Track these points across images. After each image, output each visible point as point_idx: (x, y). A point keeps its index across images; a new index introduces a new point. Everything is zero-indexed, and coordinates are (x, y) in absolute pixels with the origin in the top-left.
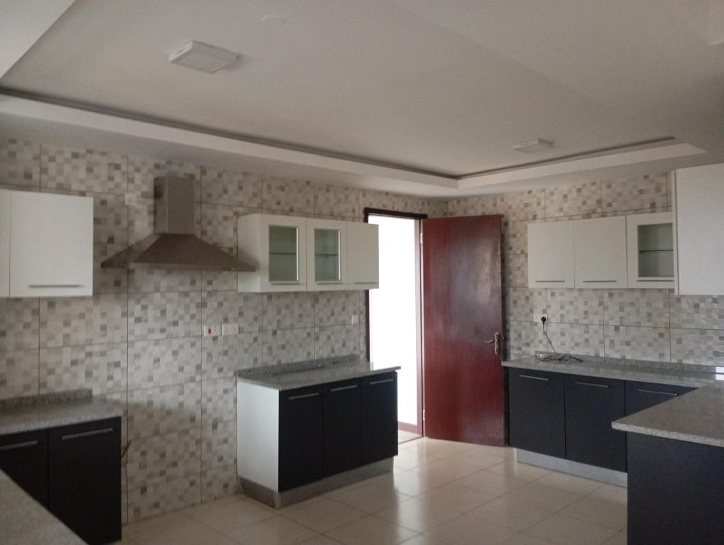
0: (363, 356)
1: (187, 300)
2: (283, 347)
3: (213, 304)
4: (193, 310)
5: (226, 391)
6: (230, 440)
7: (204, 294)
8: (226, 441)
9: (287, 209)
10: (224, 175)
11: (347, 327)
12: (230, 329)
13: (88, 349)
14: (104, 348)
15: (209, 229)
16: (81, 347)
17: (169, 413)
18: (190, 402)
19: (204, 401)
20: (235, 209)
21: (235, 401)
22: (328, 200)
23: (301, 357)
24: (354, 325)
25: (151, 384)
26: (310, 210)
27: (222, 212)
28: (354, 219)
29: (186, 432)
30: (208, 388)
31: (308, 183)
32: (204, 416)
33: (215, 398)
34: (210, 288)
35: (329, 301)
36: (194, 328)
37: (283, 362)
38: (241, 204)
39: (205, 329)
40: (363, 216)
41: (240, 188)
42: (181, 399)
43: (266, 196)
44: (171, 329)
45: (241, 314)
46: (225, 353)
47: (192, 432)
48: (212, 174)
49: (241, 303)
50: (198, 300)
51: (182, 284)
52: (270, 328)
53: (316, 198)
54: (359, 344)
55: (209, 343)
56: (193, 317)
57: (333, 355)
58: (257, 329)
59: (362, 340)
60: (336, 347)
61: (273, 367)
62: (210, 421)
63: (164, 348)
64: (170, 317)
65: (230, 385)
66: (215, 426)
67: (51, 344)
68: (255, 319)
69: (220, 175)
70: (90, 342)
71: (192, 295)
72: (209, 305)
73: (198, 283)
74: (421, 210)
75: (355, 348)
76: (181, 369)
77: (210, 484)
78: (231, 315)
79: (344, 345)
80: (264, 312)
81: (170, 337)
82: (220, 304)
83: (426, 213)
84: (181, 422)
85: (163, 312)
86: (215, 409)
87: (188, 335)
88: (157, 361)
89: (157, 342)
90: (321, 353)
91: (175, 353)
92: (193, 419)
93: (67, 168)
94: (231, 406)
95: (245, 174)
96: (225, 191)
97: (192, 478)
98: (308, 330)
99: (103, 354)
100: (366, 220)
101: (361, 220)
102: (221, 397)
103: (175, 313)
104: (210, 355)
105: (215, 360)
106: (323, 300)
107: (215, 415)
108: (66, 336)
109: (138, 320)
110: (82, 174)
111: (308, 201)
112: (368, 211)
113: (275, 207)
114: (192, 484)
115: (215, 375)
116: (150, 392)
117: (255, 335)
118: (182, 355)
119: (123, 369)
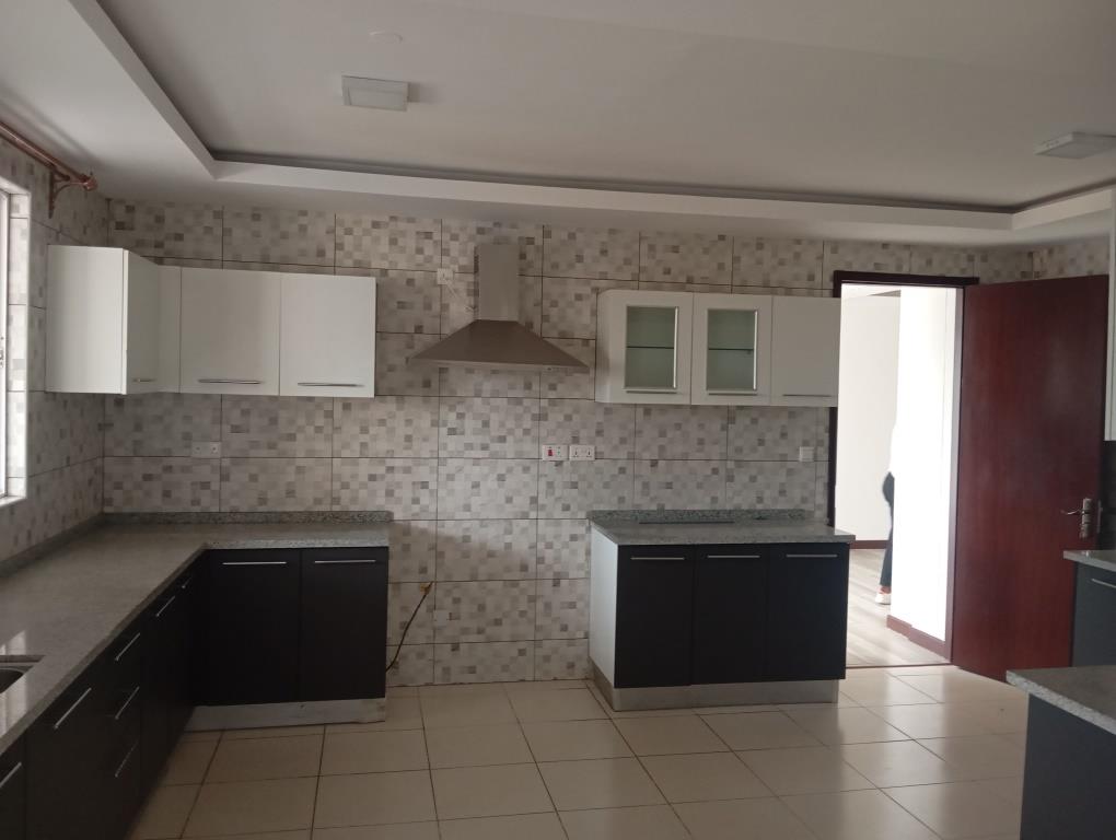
0: (821, 514)
1: (520, 409)
2: (669, 486)
3: (556, 416)
4: (528, 423)
5: (574, 538)
6: (580, 605)
7: (544, 403)
8: (572, 605)
9: (683, 279)
10: (578, 235)
11: (790, 465)
12: (582, 452)
13: (390, 463)
14: (409, 463)
15: (554, 312)
16: (381, 459)
17: (491, 554)
18: (521, 545)
19: (541, 546)
20: (595, 283)
21: (588, 553)
22: (759, 262)
23: (702, 503)
24: (805, 464)
25: (467, 515)
26: (726, 280)
27: (573, 289)
28: (811, 292)
29: (514, 583)
30: (547, 530)
31: (722, 238)
32: (541, 567)
33: (557, 545)
34: (552, 395)
35: (754, 421)
36: (528, 447)
37: (668, 507)
38: (604, 277)
39: (544, 449)
40: (831, 286)
41: (604, 252)
42: (508, 539)
43: (645, 262)
44: (496, 447)
45: (599, 433)
46: (574, 485)
47: (523, 584)
48: (559, 235)
49: (600, 418)
50: (536, 411)
51: (512, 387)
52: (646, 455)
53: (736, 260)
54: (813, 494)
55: (549, 469)
56: (527, 432)
57: (759, 507)
58: (625, 457)
59: (821, 488)
60: (767, 494)
61: (648, 513)
62: (550, 575)
63: (486, 470)
64: (495, 431)
65: (581, 530)
66: (556, 583)
67: (346, 453)
68: (623, 441)
69: (572, 236)
70: (391, 455)
71: (526, 402)
72: (550, 416)
73: (535, 387)
74: (963, 270)
75: (804, 500)
76: (509, 500)
77: (547, 659)
78: (583, 434)
79: (782, 493)
80: (637, 433)
81: (495, 456)
82: (568, 418)
83: (976, 275)
84: (508, 569)
85: (486, 424)
86: (557, 559)
87: (519, 456)
88: (476, 485)
89: (476, 461)
90: (737, 501)
91: (501, 478)
92: (524, 568)
93: (366, 241)
94: (581, 559)
95: (612, 232)
96: (580, 258)
97: (522, 645)
98: (714, 464)
99: (407, 470)
100: (837, 293)
101: (827, 293)
102: (566, 545)
103: (502, 425)
104: (550, 485)
105: (558, 493)
106: (743, 421)
107: (557, 568)
108: (364, 445)
109: (452, 432)
110: (384, 247)
111: (721, 266)
112: (842, 277)
113: (659, 277)
114: (522, 652)
115: (558, 513)
116: (466, 524)
117: (621, 464)
118: (510, 481)
119: (431, 492)
